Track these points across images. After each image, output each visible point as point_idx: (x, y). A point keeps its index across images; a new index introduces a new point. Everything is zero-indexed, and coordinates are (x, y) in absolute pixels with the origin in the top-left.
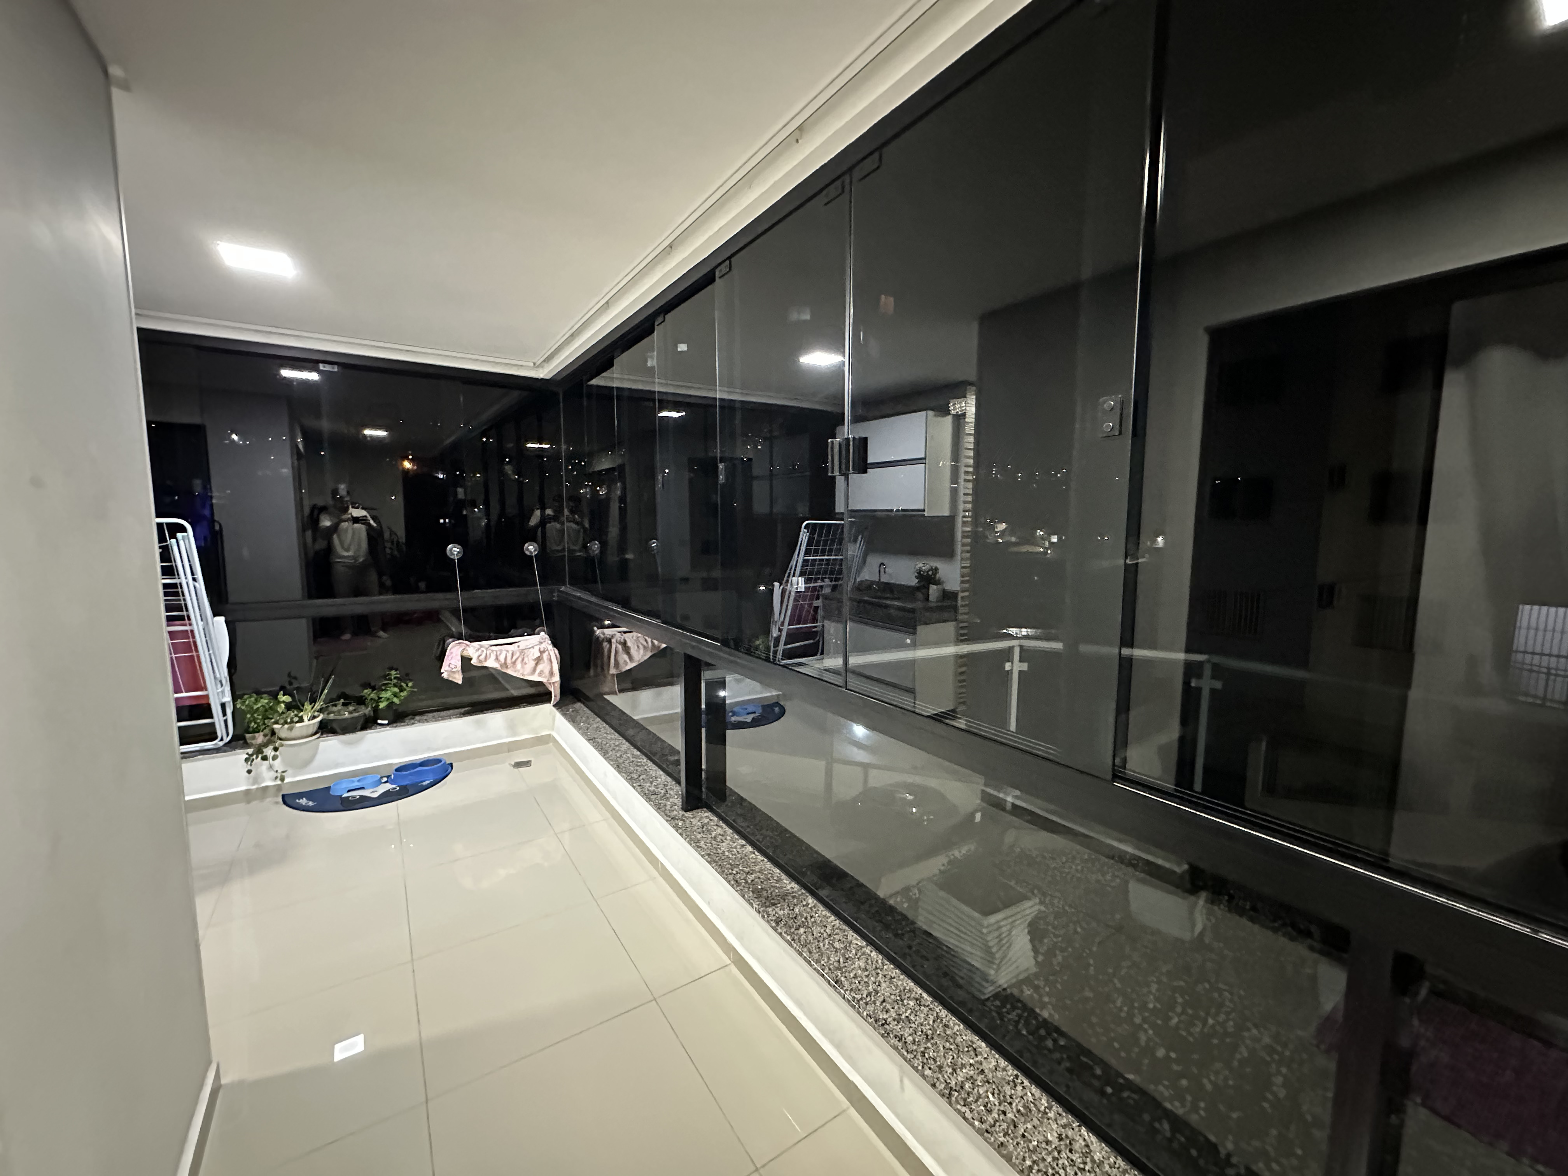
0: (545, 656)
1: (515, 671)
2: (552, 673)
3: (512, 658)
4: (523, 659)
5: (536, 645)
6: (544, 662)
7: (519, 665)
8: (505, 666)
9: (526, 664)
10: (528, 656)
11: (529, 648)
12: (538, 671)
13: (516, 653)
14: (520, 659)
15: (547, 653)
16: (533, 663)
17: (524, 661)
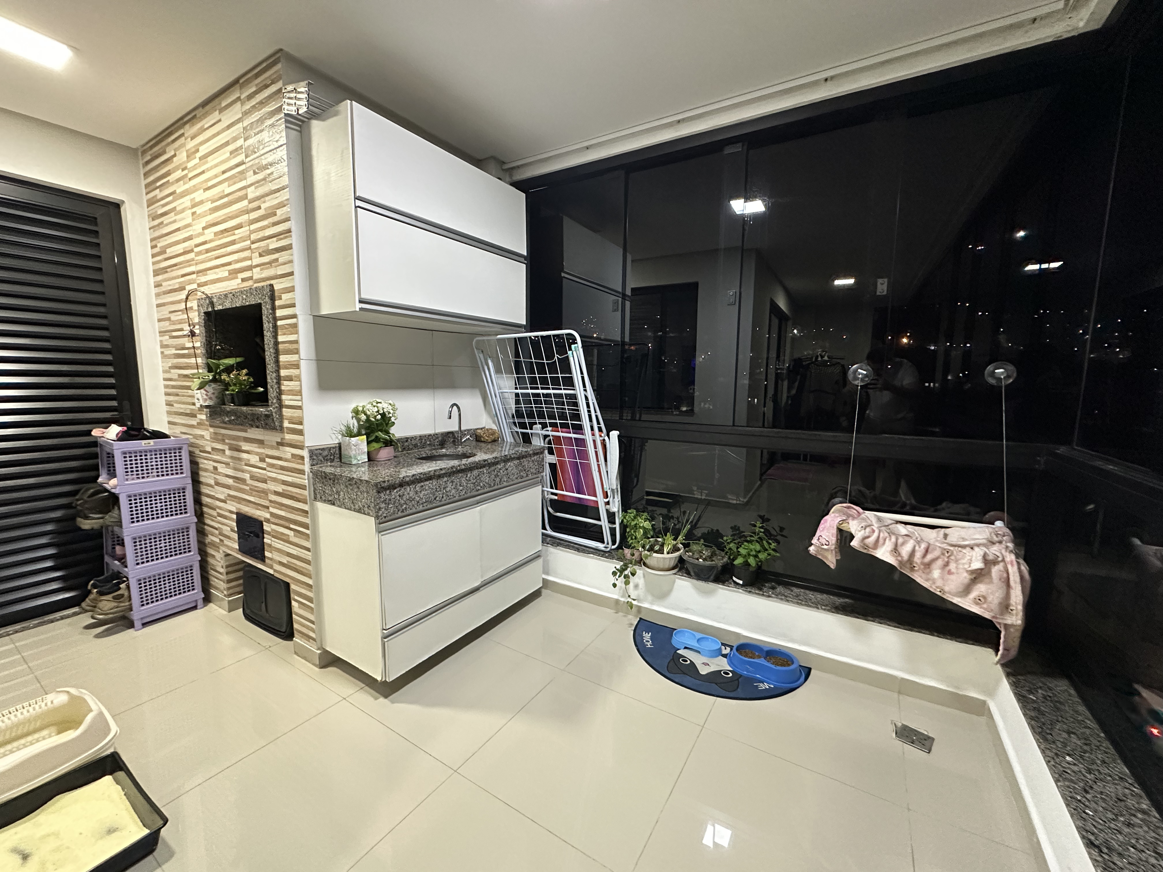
0: (996, 571)
1: (927, 580)
2: (1005, 607)
3: (925, 555)
4: (947, 564)
5: (978, 545)
6: (991, 582)
7: (936, 573)
8: (908, 565)
9: (950, 573)
10: (957, 561)
11: (964, 547)
12: (974, 594)
13: (935, 549)
14: (940, 563)
15: (1000, 566)
16: (965, 577)
17: (948, 568)
